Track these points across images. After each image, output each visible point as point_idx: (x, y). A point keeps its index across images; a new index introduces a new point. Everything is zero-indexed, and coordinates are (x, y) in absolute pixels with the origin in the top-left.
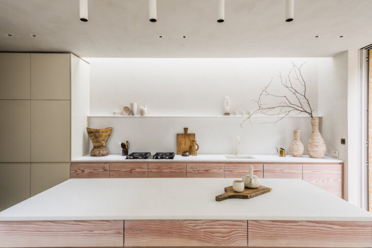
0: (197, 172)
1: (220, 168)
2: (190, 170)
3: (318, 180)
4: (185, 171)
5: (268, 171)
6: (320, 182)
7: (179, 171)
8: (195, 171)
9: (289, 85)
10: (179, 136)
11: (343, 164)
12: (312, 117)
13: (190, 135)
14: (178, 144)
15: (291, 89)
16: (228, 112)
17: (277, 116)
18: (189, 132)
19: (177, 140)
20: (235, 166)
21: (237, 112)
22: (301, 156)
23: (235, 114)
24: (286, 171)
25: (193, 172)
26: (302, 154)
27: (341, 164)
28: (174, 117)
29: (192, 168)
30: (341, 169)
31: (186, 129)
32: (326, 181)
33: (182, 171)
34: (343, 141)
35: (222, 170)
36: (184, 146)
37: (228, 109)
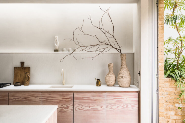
0: (17, 99)
1: (37, 96)
2: (12, 98)
3: (119, 105)
4: (8, 99)
5: (77, 98)
6: (121, 107)
7: (2, 98)
8: (16, 99)
9: (101, 27)
10: (16, 69)
11: (139, 92)
12: (121, 53)
13: (25, 68)
14: (15, 75)
15: (102, 30)
16: (57, 49)
17: (94, 52)
18: (25, 65)
19: (14, 72)
20: (50, 94)
21: (65, 49)
22: (113, 86)
23: (63, 50)
24: (92, 98)
25: (15, 99)
26: (114, 84)
27: (138, 92)
28: (13, 53)
29: (13, 96)
30: (137, 96)
31: (22, 63)
32: (125, 106)
33: (5, 98)
34: (140, 73)
35: (39, 98)
36: (19, 77)
37: (57, 46)
